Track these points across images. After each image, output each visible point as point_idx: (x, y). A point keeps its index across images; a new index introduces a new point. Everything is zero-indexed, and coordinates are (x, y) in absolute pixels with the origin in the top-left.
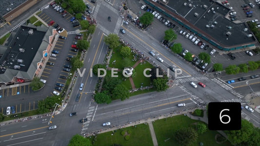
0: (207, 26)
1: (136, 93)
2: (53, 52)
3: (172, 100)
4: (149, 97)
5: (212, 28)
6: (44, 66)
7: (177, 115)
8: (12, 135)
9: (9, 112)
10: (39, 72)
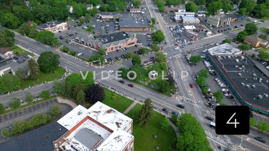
0: (243, 84)
1: (145, 86)
2: (125, 48)
3: (165, 104)
4: (151, 93)
5: (247, 87)
6: (114, 50)
7: (158, 112)
8: (69, 62)
9: (79, 54)
10: (109, 51)
